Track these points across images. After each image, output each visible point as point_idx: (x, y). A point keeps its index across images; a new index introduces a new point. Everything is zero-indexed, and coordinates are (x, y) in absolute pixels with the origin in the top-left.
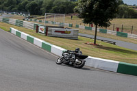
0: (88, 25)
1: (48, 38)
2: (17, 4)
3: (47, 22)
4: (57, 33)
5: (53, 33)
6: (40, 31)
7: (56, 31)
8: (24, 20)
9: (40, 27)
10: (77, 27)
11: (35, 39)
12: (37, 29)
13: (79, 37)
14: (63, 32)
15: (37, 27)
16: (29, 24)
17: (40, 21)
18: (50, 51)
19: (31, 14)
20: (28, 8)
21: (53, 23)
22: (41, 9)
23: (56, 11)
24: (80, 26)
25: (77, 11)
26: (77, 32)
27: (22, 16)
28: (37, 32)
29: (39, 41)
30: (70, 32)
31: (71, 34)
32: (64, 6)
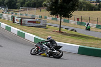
0: (54, 16)
1: (22, 27)
3: (21, 14)
4: (29, 23)
5: (27, 23)
6: (16, 21)
7: (29, 22)
8: (3, 13)
9: (16, 18)
10: (46, 18)
11: (12, 28)
12: (14, 20)
13: (47, 26)
14: (34, 22)
15: (14, 18)
16: (7, 16)
17: (16, 14)
18: (24, 38)
19: (9, 8)
20: (7, 4)
21: (26, 15)
22: (17, 4)
23: (29, 6)
24: (48, 18)
25: (45, 5)
26: (46, 22)
27: (1, 10)
28: (14, 22)
29: (15, 30)
30: (40, 22)
31: (41, 24)
32: (35, 1)
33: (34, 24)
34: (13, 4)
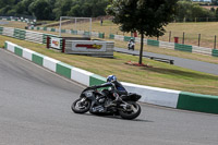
0: (129, 34)
2: (16, 3)
3: (63, 31)
4: (80, 48)
5: (74, 48)
6: (52, 45)
7: (78, 46)
8: (26, 28)
9: (53, 39)
10: (112, 37)
11: (46, 58)
12: (48, 43)
13: (115, 54)
14: (90, 46)
15: (49, 39)
16: (35, 34)
17: (53, 30)
18: (69, 77)
19: (38, 19)
20: (34, 10)
21: (73, 32)
22: (54, 10)
23: (77, 14)
24: (116, 37)
25: (111, 12)
26: (112, 45)
27: (23, 22)
28: (48, 47)
29: (51, 62)
30: (101, 46)
31: (103, 49)
32: (91, 5)
33: (89, 49)
34: (47, 12)
